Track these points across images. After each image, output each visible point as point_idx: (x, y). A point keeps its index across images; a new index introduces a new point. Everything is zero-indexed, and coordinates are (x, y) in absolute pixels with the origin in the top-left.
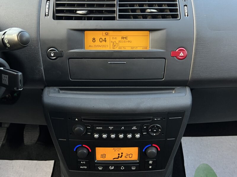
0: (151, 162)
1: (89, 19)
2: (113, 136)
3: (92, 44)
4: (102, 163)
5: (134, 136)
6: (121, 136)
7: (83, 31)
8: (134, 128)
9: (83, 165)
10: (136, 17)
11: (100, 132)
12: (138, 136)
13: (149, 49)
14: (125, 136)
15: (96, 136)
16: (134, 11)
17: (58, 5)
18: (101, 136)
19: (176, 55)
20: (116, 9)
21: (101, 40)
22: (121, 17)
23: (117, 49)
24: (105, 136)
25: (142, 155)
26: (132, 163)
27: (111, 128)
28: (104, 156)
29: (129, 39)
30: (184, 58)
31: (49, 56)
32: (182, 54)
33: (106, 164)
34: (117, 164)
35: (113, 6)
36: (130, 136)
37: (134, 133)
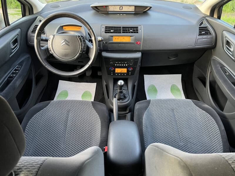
0: (130, 73)
1: (114, 33)
2: (120, 65)
3: (115, 40)
4: (117, 73)
5: (126, 65)
6: (122, 65)
7: (113, 36)
8: (126, 63)
9: (112, 74)
10: (127, 32)
11: (117, 64)
12: (127, 65)
13: (130, 41)
14: (123, 65)
15: (116, 65)
16: (126, 31)
17: (106, 29)
18: (117, 65)
19: (137, 43)
20: (122, 30)
21: (117, 39)
22: (123, 32)
23: (121, 41)
24: (118, 65)
25: (128, 71)
26: (125, 73)
27: (120, 63)
28: (117, 71)
29: (125, 38)
30: (139, 44)
31: (104, 43)
32: (139, 43)
33: (118, 73)
34: (121, 73)
35: (121, 29)
36: (124, 65)
37: (126, 64)
